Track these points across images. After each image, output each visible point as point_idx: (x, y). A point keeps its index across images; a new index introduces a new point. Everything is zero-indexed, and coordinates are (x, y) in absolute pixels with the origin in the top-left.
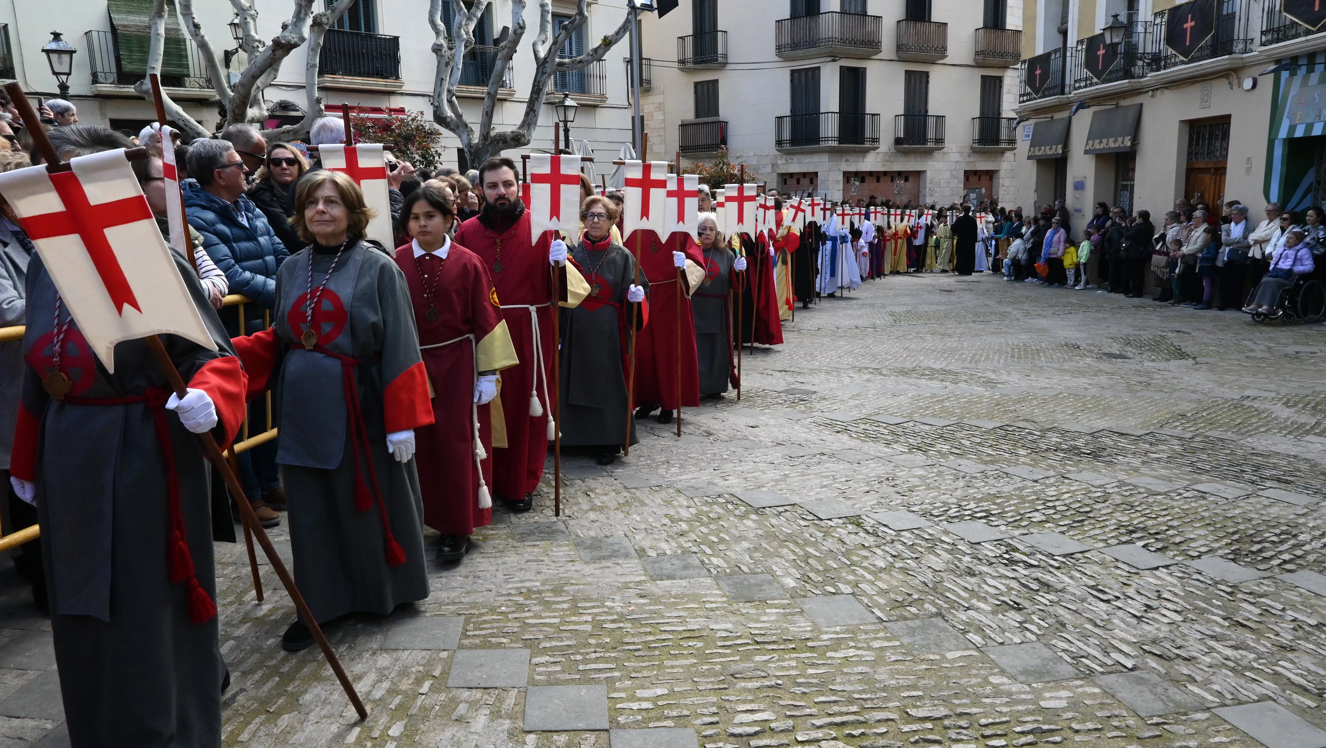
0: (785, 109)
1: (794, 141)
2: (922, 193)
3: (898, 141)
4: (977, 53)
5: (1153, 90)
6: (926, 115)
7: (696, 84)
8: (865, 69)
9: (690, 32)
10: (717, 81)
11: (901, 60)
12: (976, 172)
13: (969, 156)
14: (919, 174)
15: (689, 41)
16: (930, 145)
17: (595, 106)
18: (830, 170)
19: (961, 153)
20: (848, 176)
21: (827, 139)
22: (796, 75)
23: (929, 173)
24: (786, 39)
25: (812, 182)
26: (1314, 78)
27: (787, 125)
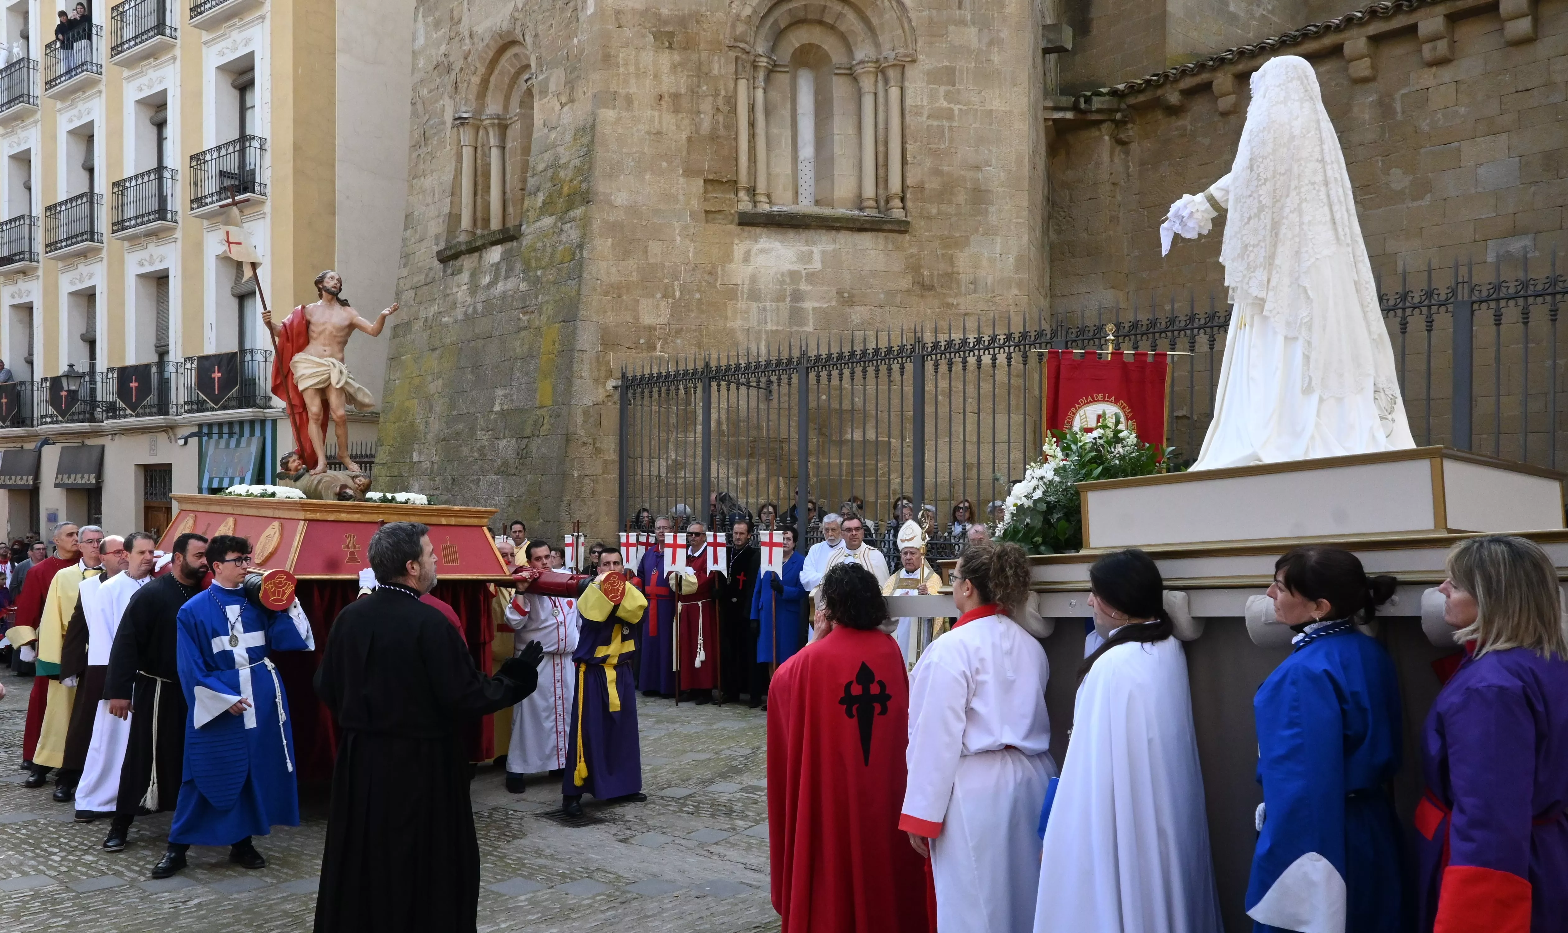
5: (113, 436)
26: (223, 443)
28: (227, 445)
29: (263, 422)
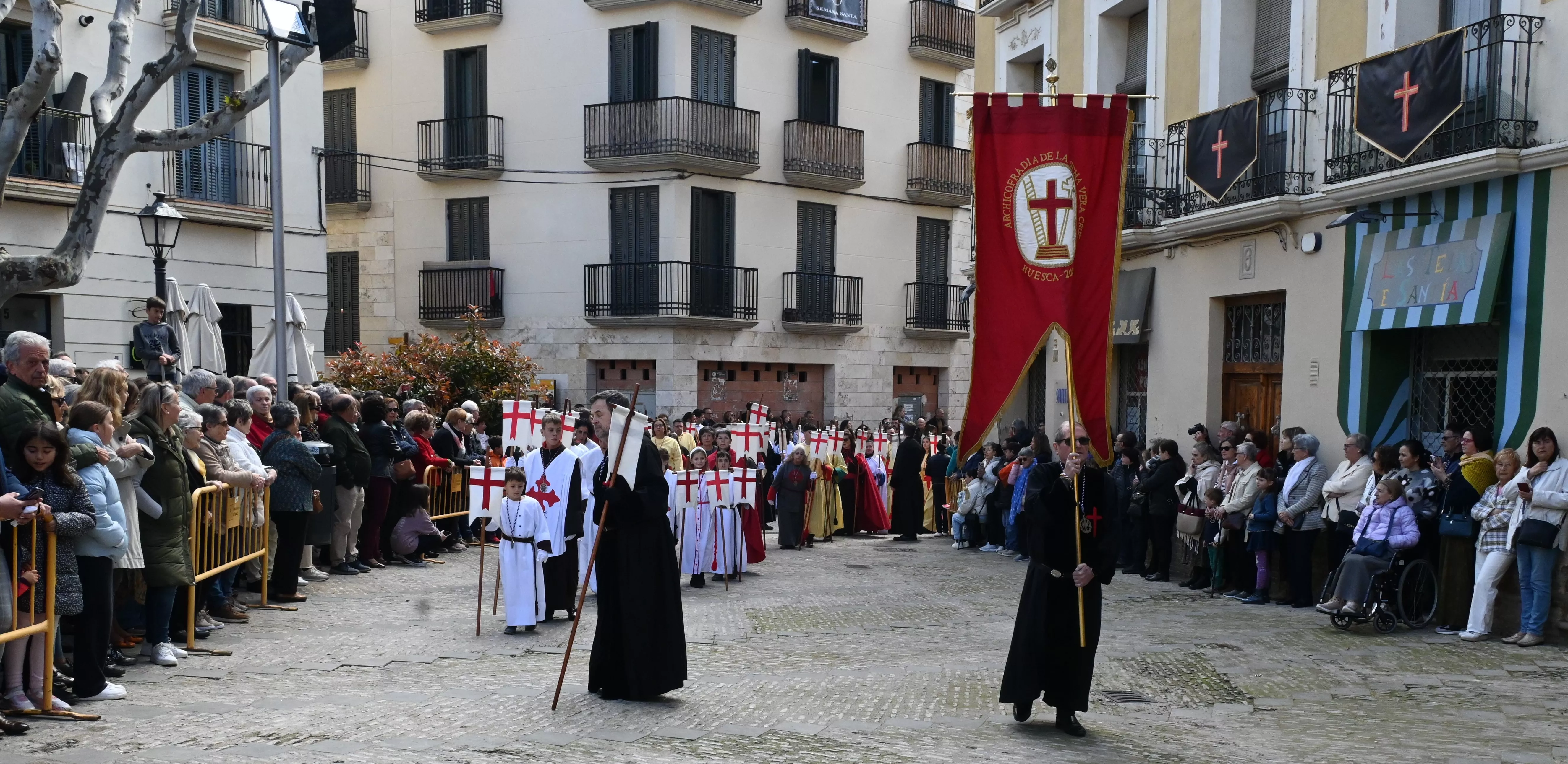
0: (601, 253)
1: (616, 307)
2: (828, 400)
3: (787, 315)
4: (910, 182)
5: (1170, 248)
6: (832, 274)
7: (450, 203)
8: (733, 194)
9: (441, 115)
10: (486, 199)
11: (791, 184)
12: (912, 370)
13: (901, 344)
14: (823, 369)
15: (439, 130)
16: (839, 323)
17: (257, 229)
18: (675, 358)
19: (889, 339)
20: (706, 369)
21: (670, 306)
22: (619, 197)
23: (838, 369)
24: (604, 137)
25: (646, 377)
26: (1405, 237)
27: (604, 279)
28: (1417, 241)
29: (1510, 183)
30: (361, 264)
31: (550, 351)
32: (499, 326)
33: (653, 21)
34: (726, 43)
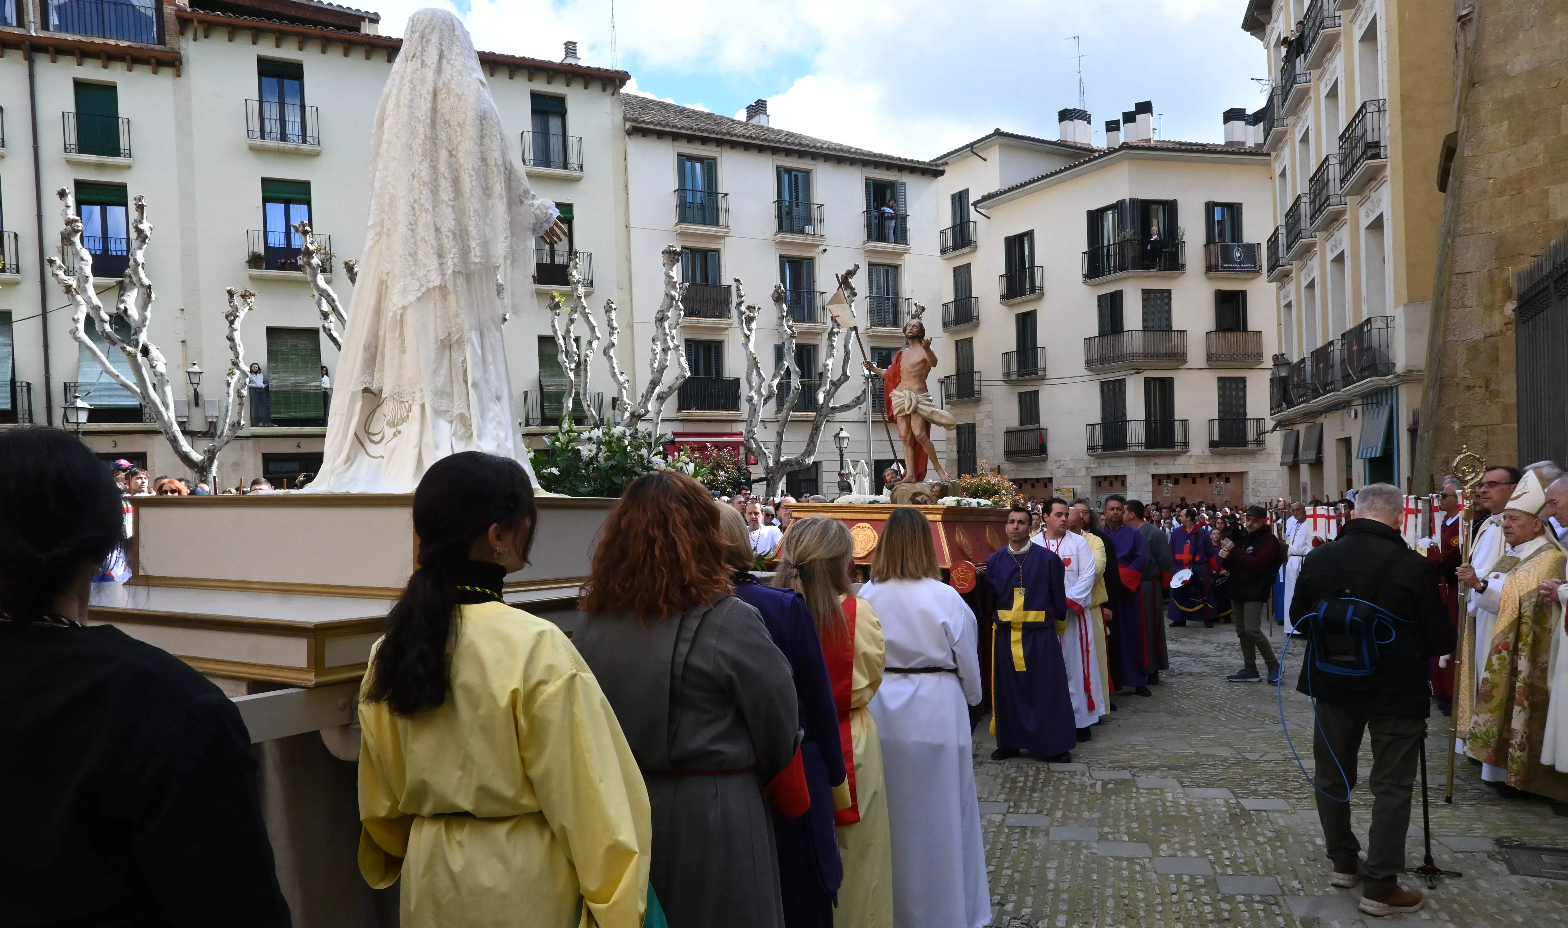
0: (1097, 418)
1: (1105, 447)
2: (1245, 494)
3: (1213, 444)
6: (1244, 419)
7: (1021, 395)
8: (1172, 379)
9: (1015, 349)
10: (1037, 392)
11: (1213, 368)
14: (1241, 475)
15: (1014, 358)
16: (1250, 447)
18: (1137, 474)
20: (1158, 479)
21: (1131, 445)
22: (1105, 386)
23: (1251, 474)
24: (1095, 355)
26: (1372, 413)
27: (1099, 431)
28: (1374, 416)
29: (1391, 389)
30: (977, 429)
31: (1071, 472)
32: (1045, 460)
33: (1119, 289)
34: (1166, 294)
